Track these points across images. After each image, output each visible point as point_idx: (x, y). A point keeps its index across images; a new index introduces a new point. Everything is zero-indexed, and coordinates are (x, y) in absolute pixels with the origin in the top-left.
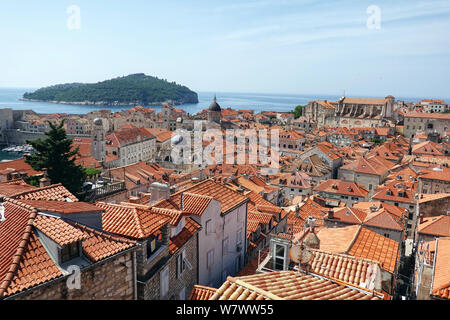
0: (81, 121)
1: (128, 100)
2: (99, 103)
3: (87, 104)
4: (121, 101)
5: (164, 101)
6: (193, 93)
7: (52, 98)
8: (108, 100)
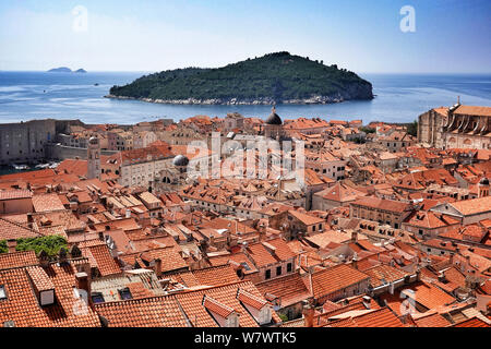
0: (123, 135)
1: (252, 97)
2: (209, 102)
3: (191, 104)
4: (241, 98)
5: (308, 97)
6: (364, 82)
7: (147, 95)
8: (221, 97)
